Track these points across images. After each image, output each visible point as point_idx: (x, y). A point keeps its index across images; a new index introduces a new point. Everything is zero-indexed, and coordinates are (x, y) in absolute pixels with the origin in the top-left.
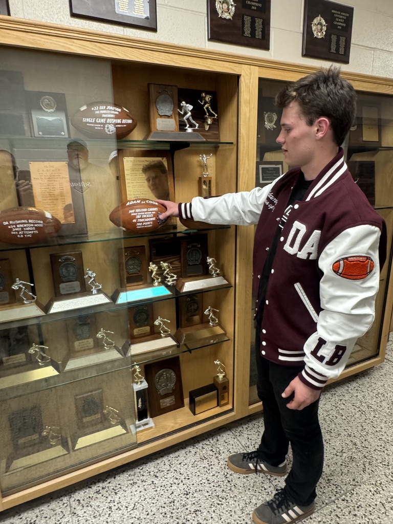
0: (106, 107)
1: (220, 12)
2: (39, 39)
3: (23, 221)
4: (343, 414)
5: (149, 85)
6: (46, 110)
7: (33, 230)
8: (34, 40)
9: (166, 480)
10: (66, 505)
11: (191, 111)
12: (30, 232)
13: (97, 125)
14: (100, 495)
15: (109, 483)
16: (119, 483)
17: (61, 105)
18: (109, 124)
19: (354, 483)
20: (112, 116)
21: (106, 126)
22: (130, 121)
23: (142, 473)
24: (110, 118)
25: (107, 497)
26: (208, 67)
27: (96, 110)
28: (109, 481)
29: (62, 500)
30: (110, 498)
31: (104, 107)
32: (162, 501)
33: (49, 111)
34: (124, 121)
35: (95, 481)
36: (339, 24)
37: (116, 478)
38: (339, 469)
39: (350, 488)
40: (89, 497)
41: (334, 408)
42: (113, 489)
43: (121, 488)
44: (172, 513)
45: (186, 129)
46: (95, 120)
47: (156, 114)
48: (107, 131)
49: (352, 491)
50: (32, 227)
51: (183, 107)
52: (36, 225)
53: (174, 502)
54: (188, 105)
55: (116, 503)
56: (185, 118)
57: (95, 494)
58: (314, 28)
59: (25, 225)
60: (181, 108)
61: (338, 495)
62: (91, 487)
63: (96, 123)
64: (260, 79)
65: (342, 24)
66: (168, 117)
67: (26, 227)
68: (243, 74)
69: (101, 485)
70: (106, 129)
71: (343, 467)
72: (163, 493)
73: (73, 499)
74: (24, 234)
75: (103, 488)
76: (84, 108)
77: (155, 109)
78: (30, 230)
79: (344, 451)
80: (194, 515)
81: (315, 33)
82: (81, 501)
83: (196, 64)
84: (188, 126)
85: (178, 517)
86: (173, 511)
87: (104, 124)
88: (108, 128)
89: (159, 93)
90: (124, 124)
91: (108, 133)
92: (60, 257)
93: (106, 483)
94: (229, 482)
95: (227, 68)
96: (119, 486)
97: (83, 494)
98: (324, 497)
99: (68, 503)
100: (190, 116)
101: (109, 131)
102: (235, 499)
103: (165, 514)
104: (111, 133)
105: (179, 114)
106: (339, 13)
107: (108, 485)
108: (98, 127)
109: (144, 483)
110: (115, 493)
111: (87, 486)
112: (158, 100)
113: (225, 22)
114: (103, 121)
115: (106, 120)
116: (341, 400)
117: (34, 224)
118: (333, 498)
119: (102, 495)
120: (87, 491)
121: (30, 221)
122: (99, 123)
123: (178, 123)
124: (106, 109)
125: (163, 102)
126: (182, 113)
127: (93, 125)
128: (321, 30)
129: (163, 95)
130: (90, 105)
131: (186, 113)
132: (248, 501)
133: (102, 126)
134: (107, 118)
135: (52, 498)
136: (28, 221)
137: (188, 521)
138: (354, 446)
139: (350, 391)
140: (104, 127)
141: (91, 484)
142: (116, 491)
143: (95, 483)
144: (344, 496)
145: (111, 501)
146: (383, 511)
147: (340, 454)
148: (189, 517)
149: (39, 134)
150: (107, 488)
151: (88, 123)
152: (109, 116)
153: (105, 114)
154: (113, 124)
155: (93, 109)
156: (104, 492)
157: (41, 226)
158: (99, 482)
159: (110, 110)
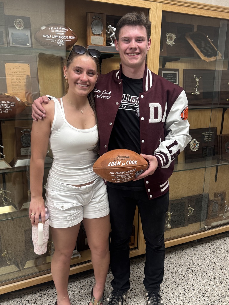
0: (59, 28)
3: (3, 102)
4: (218, 256)
5: (87, 13)
6: (18, 28)
7: (9, 108)
9: (89, 291)
10: (19, 303)
11: (115, 32)
12: (7, 110)
13: (52, 40)
14: (43, 298)
15: (48, 291)
16: (55, 292)
17: (27, 25)
18: (60, 39)
19: (221, 296)
20: (62, 34)
21: (58, 41)
22: (73, 38)
23: (71, 287)
24: (61, 35)
25: (47, 299)
26: (128, 3)
27: (52, 30)
28: (48, 290)
29: (16, 300)
30: (49, 300)
31: (57, 28)
32: (86, 302)
33: (20, 29)
34: (70, 38)
35: (38, 290)
37: (53, 289)
38: (211, 288)
39: (218, 298)
40: (35, 299)
41: (212, 253)
42: (52, 295)
43: (57, 295)
45: (111, 44)
46: (51, 36)
47: (91, 33)
49: (219, 300)
50: (9, 106)
51: (109, 29)
52: (11, 105)
54: (113, 28)
56: (110, 36)
57: (39, 297)
59: (4, 105)
60: (108, 29)
61: (209, 302)
62: (36, 294)
63: (51, 38)
64: (163, 12)
66: (99, 35)
67: (5, 106)
68: (151, 8)
69: (42, 292)
70: (58, 42)
71: (214, 287)
72: (87, 298)
73: (24, 300)
74: (3, 111)
75: (44, 294)
76: (43, 28)
77: (90, 29)
78: (7, 108)
79: (216, 278)
82: (30, 301)
83: (120, 1)
84: (112, 42)
87: (57, 39)
88: (59, 42)
89: (94, 18)
90: (69, 39)
91: (59, 45)
92: (22, 129)
93: (46, 292)
95: (141, 4)
96: (56, 293)
97: (30, 297)
98: (199, 303)
99: (21, 302)
100: (114, 35)
101: (60, 44)
102: (137, 302)
104: (61, 45)
105: (107, 33)
107: (48, 293)
108: (52, 41)
109: (73, 292)
110: (53, 297)
111: (33, 293)
112: (92, 23)
115: (58, 37)
116: (218, 248)
117: (10, 104)
119: (44, 298)
120: (33, 296)
121: (7, 102)
123: (106, 40)
124: (58, 29)
125: (96, 25)
126: (109, 33)
127: (49, 40)
129: (96, 21)
130: (48, 26)
131: (111, 33)
133: (55, 40)
134: (59, 35)
135: (9, 299)
136: (6, 102)
138: (224, 275)
139: (225, 242)
140: (57, 41)
141: (36, 292)
142: (54, 296)
143: (38, 291)
144: (213, 303)
145: (50, 301)
147: (214, 280)
149: (13, 44)
150: (47, 295)
151: (47, 38)
152: (61, 34)
153: (58, 32)
154: (63, 39)
155: (50, 29)
156: (45, 296)
157: (14, 106)
158: (41, 291)
159: (61, 30)
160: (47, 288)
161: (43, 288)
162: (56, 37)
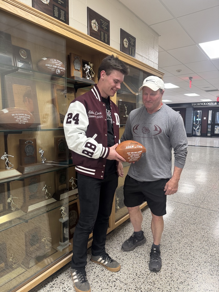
1: (93, 27)
2: (41, 21)
3: (22, 114)
5: (70, 53)
6: (22, 57)
7: (26, 120)
8: (39, 20)
9: (88, 269)
12: (25, 121)
13: (53, 69)
14: (54, 288)
15: (56, 281)
18: (58, 69)
19: (170, 243)
21: (57, 70)
25: (59, 287)
28: (55, 280)
30: (61, 287)
33: (25, 58)
34: (63, 69)
36: (132, 43)
37: (58, 278)
41: (147, 219)
42: (60, 282)
44: (100, 280)
45: (86, 78)
46: (52, 66)
47: (74, 68)
48: (56, 72)
49: (171, 246)
50: (26, 118)
52: (28, 118)
53: (98, 276)
54: (88, 66)
55: (66, 288)
56: (86, 72)
57: (51, 288)
58: (124, 43)
59: (23, 117)
62: (46, 287)
63: (52, 67)
65: (133, 44)
66: (78, 70)
67: (24, 118)
69: (51, 283)
70: (56, 71)
72: (90, 274)
74: (22, 122)
75: (54, 284)
76: (45, 59)
77: (73, 65)
78: (25, 120)
80: (112, 277)
81: (125, 45)
83: (97, 48)
84: (87, 76)
85: (105, 280)
86: (100, 279)
88: (57, 71)
89: (75, 58)
91: (57, 73)
92: (25, 141)
94: (119, 259)
95: (107, 52)
96: (63, 280)
97: (42, 291)
100: (88, 72)
102: (127, 264)
103: (97, 282)
104: (58, 74)
106: (132, 39)
107: (56, 282)
111: (42, 287)
112: (74, 62)
113: (94, 32)
114: (56, 67)
115: (57, 67)
116: (148, 216)
117: (27, 116)
118: (166, 250)
119: (56, 287)
122: (54, 68)
123: (82, 74)
124: (56, 61)
125: (77, 63)
126: (85, 69)
128: (127, 44)
129: (77, 60)
130: (49, 58)
131: (87, 70)
132: (133, 263)
133: (55, 69)
134: (58, 66)
136: (25, 115)
137: (111, 280)
140: (56, 70)
141: (45, 285)
142: (63, 283)
144: (169, 248)
145: (63, 288)
146: (185, 248)
148: (110, 279)
150: (56, 284)
151: (49, 67)
152: (58, 65)
153: (57, 63)
154: (60, 69)
155: (51, 60)
156: (55, 285)
157: (29, 118)
158: (49, 282)
159: (59, 62)
160: (53, 278)
161: (49, 280)
162: (55, 67)
